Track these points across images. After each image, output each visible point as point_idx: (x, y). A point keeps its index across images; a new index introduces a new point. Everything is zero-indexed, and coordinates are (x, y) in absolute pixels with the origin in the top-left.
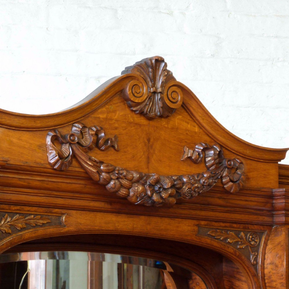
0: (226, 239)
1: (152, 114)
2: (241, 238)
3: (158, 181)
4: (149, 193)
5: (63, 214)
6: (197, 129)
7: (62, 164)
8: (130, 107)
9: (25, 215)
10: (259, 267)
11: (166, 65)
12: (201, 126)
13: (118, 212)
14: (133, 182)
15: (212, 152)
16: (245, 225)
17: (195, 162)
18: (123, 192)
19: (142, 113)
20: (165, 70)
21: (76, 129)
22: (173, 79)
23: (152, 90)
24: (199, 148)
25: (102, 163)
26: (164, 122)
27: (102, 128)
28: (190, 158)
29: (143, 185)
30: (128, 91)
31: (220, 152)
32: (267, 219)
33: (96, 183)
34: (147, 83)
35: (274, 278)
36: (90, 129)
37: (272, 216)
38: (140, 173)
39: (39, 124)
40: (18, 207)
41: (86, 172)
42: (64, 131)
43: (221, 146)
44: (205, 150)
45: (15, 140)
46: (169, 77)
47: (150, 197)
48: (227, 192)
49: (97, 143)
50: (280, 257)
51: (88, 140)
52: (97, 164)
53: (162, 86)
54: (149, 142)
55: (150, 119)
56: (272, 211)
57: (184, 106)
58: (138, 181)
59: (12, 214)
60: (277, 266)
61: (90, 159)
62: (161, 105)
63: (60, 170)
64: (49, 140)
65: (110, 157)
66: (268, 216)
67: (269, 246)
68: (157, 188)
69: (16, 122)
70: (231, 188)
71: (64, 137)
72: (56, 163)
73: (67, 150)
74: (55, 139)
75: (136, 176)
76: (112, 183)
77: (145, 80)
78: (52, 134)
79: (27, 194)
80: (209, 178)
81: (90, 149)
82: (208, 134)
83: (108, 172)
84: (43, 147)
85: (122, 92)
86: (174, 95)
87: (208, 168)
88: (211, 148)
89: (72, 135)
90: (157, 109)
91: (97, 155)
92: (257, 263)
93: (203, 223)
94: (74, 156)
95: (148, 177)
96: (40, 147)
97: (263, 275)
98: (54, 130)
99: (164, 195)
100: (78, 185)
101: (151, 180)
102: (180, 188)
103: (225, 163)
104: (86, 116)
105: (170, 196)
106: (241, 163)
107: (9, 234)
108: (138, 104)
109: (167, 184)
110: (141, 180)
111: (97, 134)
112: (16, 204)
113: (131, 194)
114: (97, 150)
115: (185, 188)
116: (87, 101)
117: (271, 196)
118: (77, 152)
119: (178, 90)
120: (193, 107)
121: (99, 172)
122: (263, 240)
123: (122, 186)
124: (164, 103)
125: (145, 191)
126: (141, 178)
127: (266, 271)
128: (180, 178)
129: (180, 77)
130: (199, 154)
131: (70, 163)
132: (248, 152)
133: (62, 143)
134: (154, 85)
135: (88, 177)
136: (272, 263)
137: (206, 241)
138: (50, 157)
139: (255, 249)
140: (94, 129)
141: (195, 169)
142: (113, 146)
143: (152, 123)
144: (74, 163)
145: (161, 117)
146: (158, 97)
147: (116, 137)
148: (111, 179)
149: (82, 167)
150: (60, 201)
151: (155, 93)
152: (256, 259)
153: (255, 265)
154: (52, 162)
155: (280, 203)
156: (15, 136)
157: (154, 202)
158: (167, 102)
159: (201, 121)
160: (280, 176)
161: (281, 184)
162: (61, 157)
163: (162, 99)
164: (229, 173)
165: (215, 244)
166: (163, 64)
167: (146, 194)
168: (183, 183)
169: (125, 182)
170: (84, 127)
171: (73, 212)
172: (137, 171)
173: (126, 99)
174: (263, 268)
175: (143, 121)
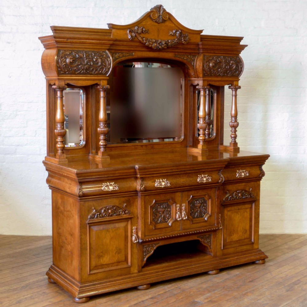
0: (184, 58)
1: (159, 22)
2: (189, 57)
3: (161, 42)
4: (158, 46)
5: (133, 52)
6: (173, 25)
7: (132, 39)
8: (152, 20)
9: (122, 53)
10: (195, 66)
11: (163, 7)
12: (175, 25)
13: (150, 51)
14: (153, 43)
15: (178, 32)
16: (190, 54)
17: (173, 35)
18: (150, 46)
19: (156, 22)
20: (163, 8)
21: (136, 28)
22: (166, 11)
23: (159, 15)
24: (174, 31)
25: (144, 37)
26: (163, 24)
27: (144, 27)
28: (171, 34)
29: (156, 43)
30: (151, 16)
31: (181, 32)
32: (197, 51)
33: (142, 43)
34: (157, 13)
35: (199, 69)
36: (140, 28)
37: (199, 50)
38: (156, 40)
39: (125, 28)
40: (120, 51)
41: (139, 40)
42: (133, 29)
43: (181, 30)
44: (176, 32)
46: (164, 10)
47: (159, 47)
48: (183, 44)
49: (142, 32)
50: (200, 63)
51: (140, 31)
52: (142, 38)
53: (162, 13)
54: (158, 30)
55: (159, 23)
56: (199, 49)
57: (169, 19)
59: (119, 53)
60: (200, 66)
61: (140, 37)
62: (162, 19)
63: (132, 40)
64: (128, 31)
65: (146, 36)
66: (197, 50)
67: (198, 60)
68: (160, 44)
69: (119, 27)
70: (185, 42)
71: (133, 31)
72: (130, 38)
73: (133, 34)
74: (130, 31)
75: (154, 41)
76: (147, 43)
77: (157, 12)
78: (129, 30)
79: (123, 47)
80: (177, 40)
81: (140, 34)
82: (177, 27)
83: (146, 40)
84: (127, 34)
85: (150, 16)
86: (166, 16)
87: (177, 37)
88: (178, 31)
89: (135, 30)
90: (161, 21)
91: (142, 35)
92: (194, 65)
93: (176, 53)
94: (136, 36)
95: (158, 41)
96: (125, 34)
97: (196, 68)
98: (130, 29)
99: (163, 46)
100: (137, 44)
101: (158, 42)
102: (168, 44)
103: (183, 35)
104: (139, 24)
105: (165, 46)
106: (188, 35)
107: (118, 59)
108: (154, 19)
109: (164, 43)
110: (156, 42)
111: (142, 29)
112: (119, 50)
113: (153, 46)
114: (143, 34)
115: (170, 44)
116: (139, 20)
117: (198, 45)
118: (136, 35)
119: (167, 14)
120: (172, 19)
121: (143, 40)
122: (196, 58)
123: (150, 44)
124: (163, 19)
125: (157, 45)
126: (156, 41)
127: (197, 67)
128: (168, 41)
129: (168, 11)
130: (174, 33)
131: (135, 38)
132: (190, 32)
133: (132, 33)
134: (160, 13)
135: (140, 42)
136: (198, 65)
137: (177, 59)
138: (129, 37)
139: (194, 60)
140: (142, 28)
141: (173, 38)
142: (147, 33)
143: (159, 24)
144: (136, 38)
145: (162, 22)
146: (161, 17)
147: (148, 30)
148: (147, 42)
149: (138, 39)
150: (132, 49)
151: (160, 16)
152: (194, 64)
153: (193, 66)
154: (129, 38)
155: (201, 46)
156: (118, 31)
157: (160, 48)
158: (164, 18)
159: (175, 23)
160: (201, 38)
161: (201, 41)
162: (132, 36)
163: (162, 17)
164: (184, 38)
165: (180, 60)
166: (162, 7)
167: (157, 46)
168: (169, 42)
169: (151, 43)
170: (138, 27)
171: (136, 52)
172: (154, 40)
173: (151, 18)
174: (196, 66)
175: (156, 24)
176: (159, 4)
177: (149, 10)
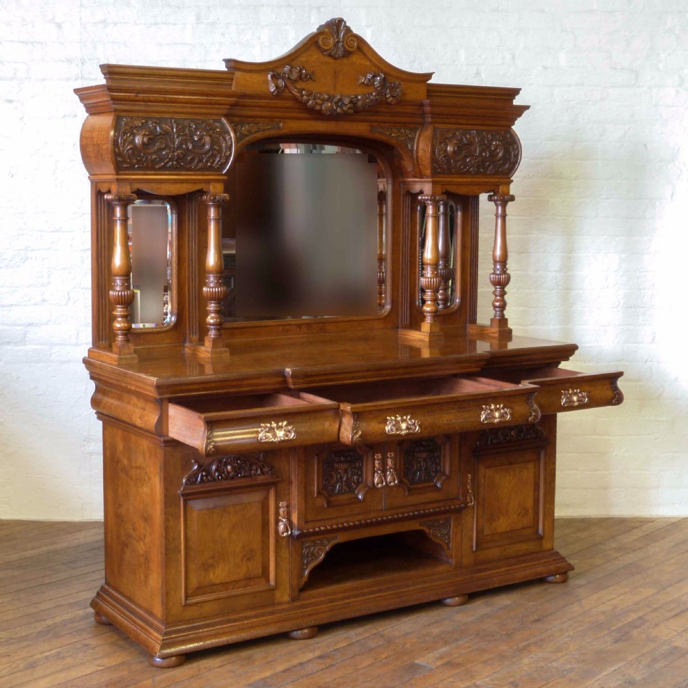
0: (390, 134)
1: (337, 56)
2: (402, 133)
3: (340, 100)
4: (335, 108)
5: (280, 122)
6: (368, 63)
7: (278, 92)
8: (322, 52)
9: (257, 124)
10: (415, 152)
11: (345, 22)
12: (370, 61)
13: (317, 119)
14: (324, 101)
15: (379, 78)
16: (405, 125)
17: (367, 85)
18: (318, 107)
19: (330, 55)
20: (345, 26)
21: (287, 68)
22: (351, 31)
23: (336, 40)
24: (369, 76)
25: (303, 89)
26: (345, 61)
27: (303, 67)
28: (363, 83)
29: (331, 102)
30: (320, 42)
31: (384, 78)
32: (420, 120)
33: (301, 102)
34: (333, 36)
35: (423, 159)
36: (296, 68)
37: (424, 118)
38: (329, 95)
39: (263, 68)
40: (252, 119)
41: (294, 96)
42: (279, 71)
43: (385, 74)
44: (373, 77)
45: (248, 78)
46: (348, 30)
47: (336, 110)
48: (389, 104)
49: (300, 77)
50: (427, 145)
51: (294, 76)
52: (300, 91)
53: (343, 37)
54: (336, 74)
55: (336, 59)
56: (423, 114)
57: (359, 48)
58: (327, 100)
59: (249, 124)
60: (425, 151)
61: (296, 88)
62: (342, 49)
63: (277, 95)
64: (269, 76)
65: (310, 85)
66: (420, 118)
67: (421, 138)
68: (340, 104)
69: (249, 68)
70: (392, 101)
71: (279, 75)
72: (274, 91)
73: (281, 83)
74: (273, 77)
75: (326, 97)
76: (310, 102)
77: (332, 34)
78: (271, 73)
79: (259, 111)
80: (376, 96)
81: (296, 81)
82: (376, 66)
83: (308, 96)
84: (266, 82)
85: (316, 43)
86: (352, 42)
87: (376, 89)
88: (378, 75)
89: (284, 73)
90: (340, 52)
91: (300, 85)
92: (413, 150)
93: (374, 124)
94: (286, 86)
95: (334, 97)
96: (264, 82)
97: (417, 156)
98: (273, 71)
99: (345, 108)
100: (289, 104)
101: (335, 100)
102: (356, 103)
103: (388, 85)
104: (293, 60)
105: (349, 108)
106: (399, 84)
107: (247, 136)
108: (326, 51)
109: (347, 101)
110: (330, 99)
111: (300, 71)
112: (252, 117)
113: (323, 108)
114: (300, 81)
115: (360, 103)
116: (293, 51)
117: (422, 105)
118: (287, 84)
119: (355, 39)
120: (365, 49)
121: (302, 96)
122: (418, 134)
123: (317, 104)
124: (345, 48)
125: (332, 106)
126: (329, 98)
127: (419, 154)
128: (356, 97)
129: (355, 31)
130: (369, 80)
131: (283, 91)
132: (404, 76)
133: (278, 79)
134: (338, 37)
135: (295, 99)
136: (423, 149)
137: (377, 136)
138: (271, 88)
139: (412, 140)
140: (298, 68)
141: (367, 90)
142: (311, 79)
143: (337, 61)
144: (287, 91)
145: (343, 57)
146: (340, 44)
147: (313, 72)
148: (310, 100)
149: (291, 93)
150: (279, 114)
151: (338, 42)
152: (412, 147)
153: (412, 151)
154: (272, 90)
155: (428, 109)
156: (248, 76)
157: (338, 113)
158: (347, 48)
159: (371, 58)
160: (428, 91)
161: (428, 96)
162: (277, 87)
163: (343, 46)
164: (390, 91)
165: (383, 138)
166: (343, 23)
167: (333, 108)
168: (358, 100)
169: (319, 101)
170: (292, 67)
171: (287, 120)
172: (327, 94)
173: (319, 47)
174: (417, 152)
175: (331, 60)
176: (337, 16)
177: (314, 30)
